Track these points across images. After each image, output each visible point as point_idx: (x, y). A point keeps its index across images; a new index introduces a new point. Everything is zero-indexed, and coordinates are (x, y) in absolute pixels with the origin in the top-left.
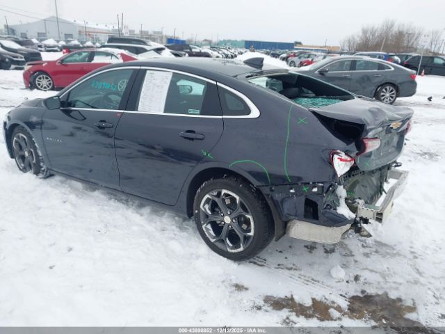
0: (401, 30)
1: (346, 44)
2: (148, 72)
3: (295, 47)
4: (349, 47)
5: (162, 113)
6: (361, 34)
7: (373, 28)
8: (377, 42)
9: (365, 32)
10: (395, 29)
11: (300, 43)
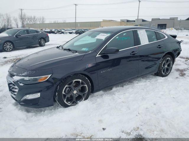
2: (138, 31)
5: (148, 43)
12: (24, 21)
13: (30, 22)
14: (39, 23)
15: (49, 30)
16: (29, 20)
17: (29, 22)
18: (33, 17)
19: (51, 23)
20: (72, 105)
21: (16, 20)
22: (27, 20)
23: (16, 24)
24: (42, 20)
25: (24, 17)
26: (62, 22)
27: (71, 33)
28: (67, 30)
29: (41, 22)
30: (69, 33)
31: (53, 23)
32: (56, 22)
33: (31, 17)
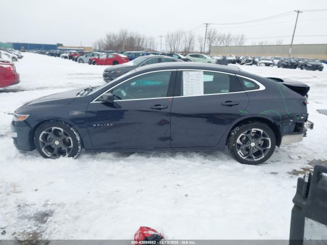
0: (132, 36)
1: (97, 46)
2: (184, 72)
3: (58, 48)
4: (100, 47)
5: (202, 94)
6: (106, 39)
7: (114, 35)
8: (118, 44)
9: (109, 37)
10: (128, 35)
11: (61, 45)
12: (212, 42)
13: (221, 43)
14: (234, 45)
15: (233, 58)
16: (220, 40)
17: (219, 43)
18: (226, 35)
19: (254, 45)
20: (52, 157)
21: (200, 40)
22: (216, 39)
23: (199, 47)
24: (239, 40)
25: (213, 36)
26: (275, 44)
27: (267, 65)
28: (262, 59)
29: (238, 44)
30: (264, 65)
31: (257, 45)
32: (264, 44)
33: (224, 35)
